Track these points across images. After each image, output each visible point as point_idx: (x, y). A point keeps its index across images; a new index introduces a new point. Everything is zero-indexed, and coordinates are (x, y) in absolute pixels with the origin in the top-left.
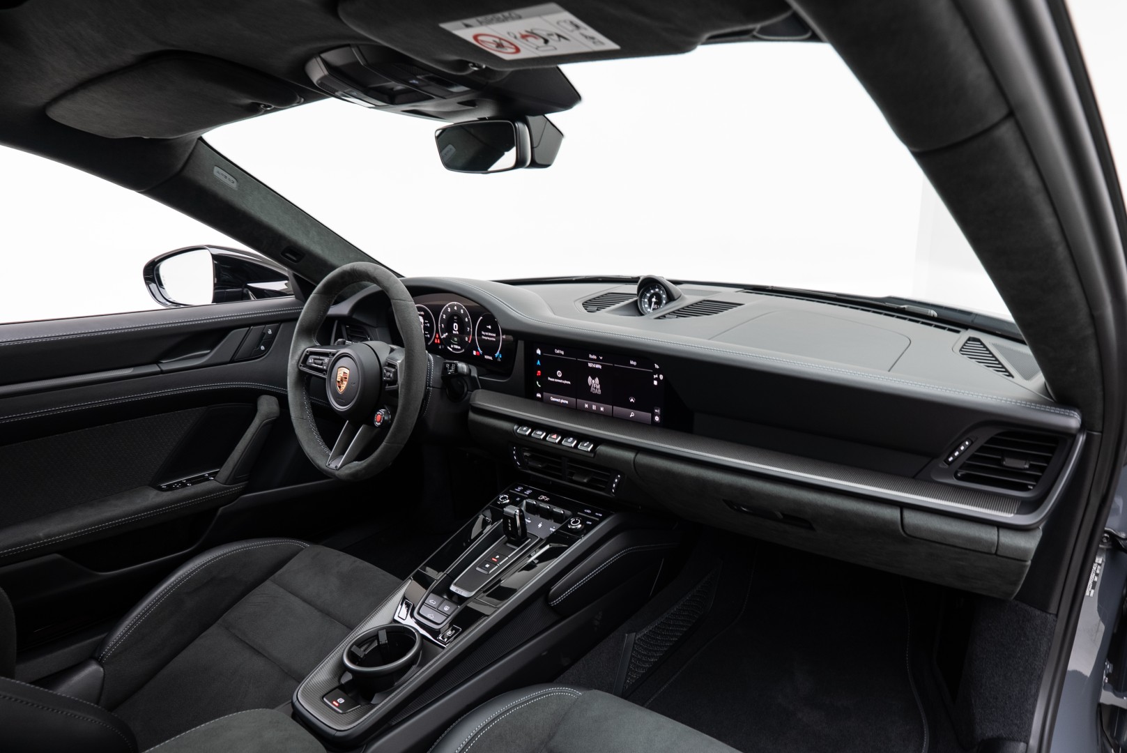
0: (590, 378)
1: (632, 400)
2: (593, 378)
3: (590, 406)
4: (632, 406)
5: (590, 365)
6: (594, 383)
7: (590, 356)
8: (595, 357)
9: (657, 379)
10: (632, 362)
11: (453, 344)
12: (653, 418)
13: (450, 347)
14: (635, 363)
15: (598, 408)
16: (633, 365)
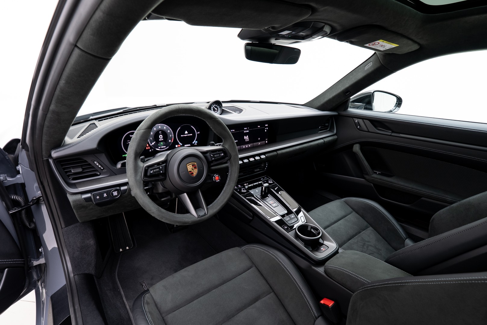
0: (245, 136)
1: (259, 139)
2: (246, 136)
3: (245, 147)
4: (259, 141)
5: (245, 132)
6: (246, 138)
7: (245, 129)
8: (246, 128)
9: (266, 129)
10: (258, 127)
11: (160, 146)
12: (265, 142)
13: (158, 148)
14: (259, 126)
15: (248, 146)
16: (259, 127)
